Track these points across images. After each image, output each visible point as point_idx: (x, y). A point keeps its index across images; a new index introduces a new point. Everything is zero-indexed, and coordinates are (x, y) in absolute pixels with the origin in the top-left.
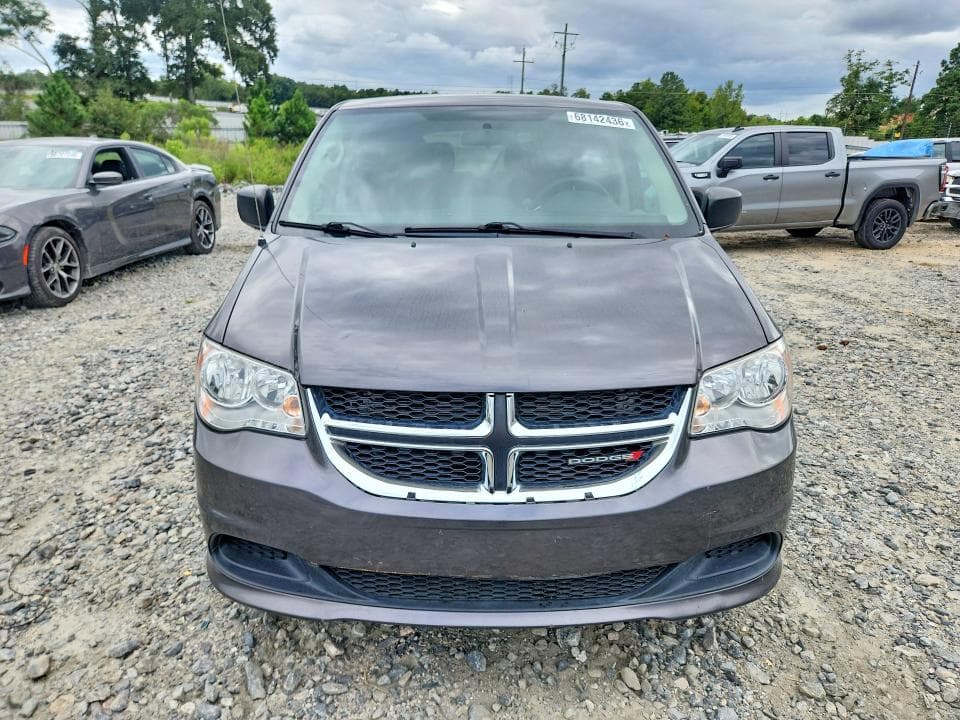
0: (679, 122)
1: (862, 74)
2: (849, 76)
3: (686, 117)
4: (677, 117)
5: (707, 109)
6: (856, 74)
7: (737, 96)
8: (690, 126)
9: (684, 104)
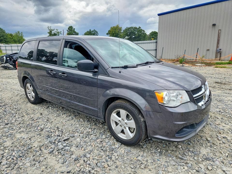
0: (7, 41)
1: (52, 32)
2: (50, 32)
3: (8, 40)
4: (6, 40)
5: (14, 38)
6: (51, 32)
7: (22, 35)
8: (10, 42)
9: (7, 36)
